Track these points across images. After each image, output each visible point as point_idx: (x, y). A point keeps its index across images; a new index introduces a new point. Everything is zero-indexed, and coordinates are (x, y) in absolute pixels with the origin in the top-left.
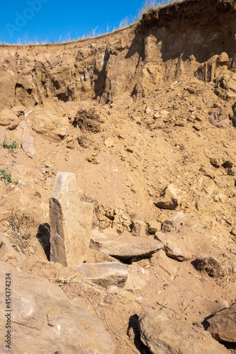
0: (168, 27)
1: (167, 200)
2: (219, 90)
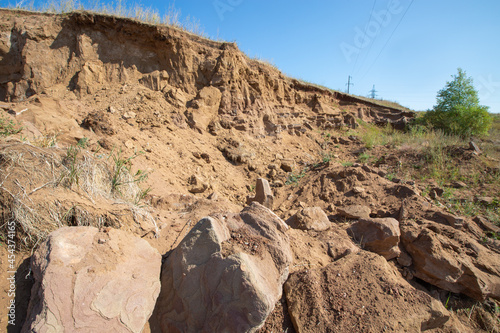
0: (103, 32)
1: (199, 186)
2: (170, 99)
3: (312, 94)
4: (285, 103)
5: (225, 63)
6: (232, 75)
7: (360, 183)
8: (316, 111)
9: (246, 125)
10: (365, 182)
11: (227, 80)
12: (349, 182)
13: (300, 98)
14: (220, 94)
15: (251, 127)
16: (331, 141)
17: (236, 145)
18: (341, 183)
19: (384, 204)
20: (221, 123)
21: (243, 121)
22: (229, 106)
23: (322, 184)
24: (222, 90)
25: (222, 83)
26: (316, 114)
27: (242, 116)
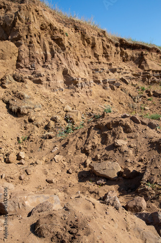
3: (139, 52)
4: (103, 59)
5: (23, 17)
6: (29, 29)
7: (124, 135)
8: (142, 68)
9: (43, 79)
10: (131, 135)
11: (24, 34)
12: (114, 135)
13: (127, 56)
14: (16, 49)
15: (48, 80)
16: (145, 94)
17: (21, 97)
18: (106, 135)
19: (141, 161)
20: (14, 77)
21: (40, 75)
22: (27, 61)
23: (88, 136)
24: (18, 45)
25: (20, 37)
26: (141, 71)
27: (40, 69)
